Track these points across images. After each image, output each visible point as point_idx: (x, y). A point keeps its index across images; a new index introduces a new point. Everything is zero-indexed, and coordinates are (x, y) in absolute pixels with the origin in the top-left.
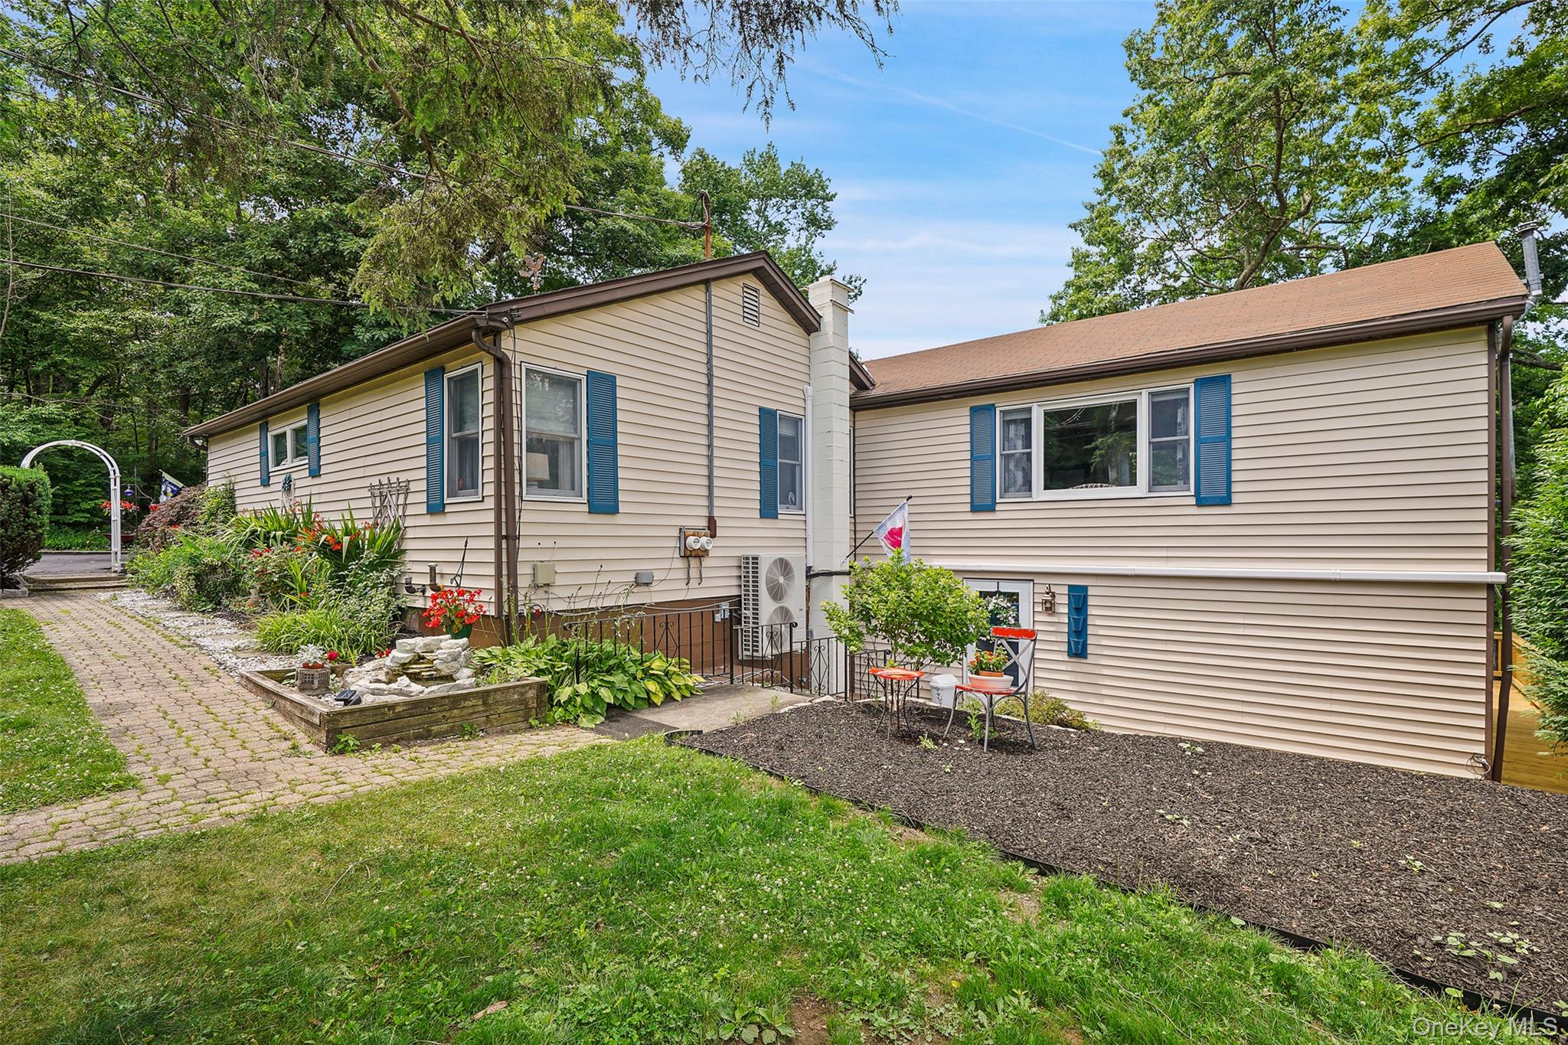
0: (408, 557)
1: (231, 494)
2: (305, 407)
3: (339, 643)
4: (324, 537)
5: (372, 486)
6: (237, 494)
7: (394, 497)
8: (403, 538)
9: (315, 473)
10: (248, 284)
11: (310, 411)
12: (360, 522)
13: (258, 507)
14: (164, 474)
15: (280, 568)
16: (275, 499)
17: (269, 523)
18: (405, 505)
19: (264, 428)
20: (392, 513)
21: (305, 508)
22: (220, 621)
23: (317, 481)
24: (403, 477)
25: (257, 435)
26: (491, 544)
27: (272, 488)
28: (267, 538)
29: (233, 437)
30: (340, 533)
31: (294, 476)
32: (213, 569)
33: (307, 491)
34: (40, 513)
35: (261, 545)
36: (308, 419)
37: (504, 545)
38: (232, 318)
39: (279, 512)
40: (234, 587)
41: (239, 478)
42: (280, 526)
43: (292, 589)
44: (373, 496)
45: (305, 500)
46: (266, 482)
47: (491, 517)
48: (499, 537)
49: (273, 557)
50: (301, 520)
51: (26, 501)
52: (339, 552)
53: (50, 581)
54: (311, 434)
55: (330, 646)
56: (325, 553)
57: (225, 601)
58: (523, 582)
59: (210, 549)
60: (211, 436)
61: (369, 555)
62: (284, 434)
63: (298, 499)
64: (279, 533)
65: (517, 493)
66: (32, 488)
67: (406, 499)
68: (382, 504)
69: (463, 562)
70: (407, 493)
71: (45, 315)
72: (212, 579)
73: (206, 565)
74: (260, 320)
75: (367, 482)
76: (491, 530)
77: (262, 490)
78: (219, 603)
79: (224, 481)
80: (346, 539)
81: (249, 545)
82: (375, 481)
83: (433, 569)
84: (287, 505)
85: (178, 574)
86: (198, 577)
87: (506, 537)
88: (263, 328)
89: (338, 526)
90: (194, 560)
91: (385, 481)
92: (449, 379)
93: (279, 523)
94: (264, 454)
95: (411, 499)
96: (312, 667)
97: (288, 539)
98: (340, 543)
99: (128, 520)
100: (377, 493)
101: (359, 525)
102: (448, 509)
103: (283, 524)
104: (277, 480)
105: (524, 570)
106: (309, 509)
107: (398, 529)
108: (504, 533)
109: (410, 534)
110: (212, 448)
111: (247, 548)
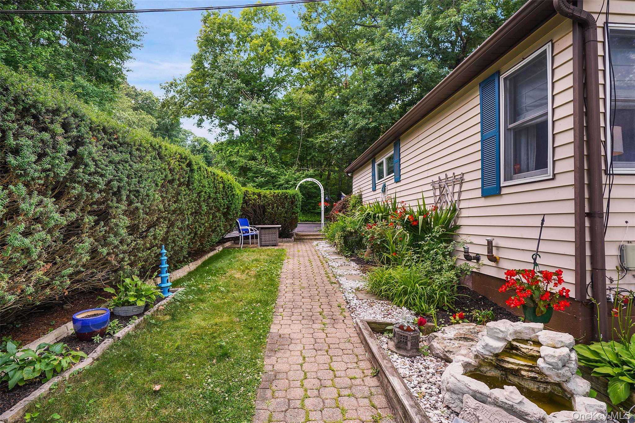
0: (462, 231)
1: (361, 196)
2: (393, 144)
3: (420, 298)
4: (407, 216)
5: (433, 182)
6: (363, 196)
7: (451, 188)
8: (458, 217)
9: (398, 180)
10: (368, 107)
11: (395, 146)
12: (429, 206)
13: (371, 202)
14: (342, 193)
15: (381, 235)
16: (379, 197)
17: (376, 209)
18: (460, 192)
19: (373, 163)
20: (449, 199)
21: (393, 200)
22: (353, 264)
23: (399, 184)
24: (458, 172)
25: (371, 166)
26: (571, 222)
27: (377, 191)
28: (374, 217)
29: (361, 170)
30: (416, 213)
31: (387, 184)
32: (351, 233)
33: (394, 191)
34: (297, 207)
35: (371, 221)
36: (394, 150)
37: (587, 224)
38: (362, 123)
39: (380, 203)
40: (360, 245)
41: (364, 189)
42: (381, 211)
43: (387, 249)
44: (434, 189)
45: (393, 196)
46: (374, 190)
47: (570, 193)
48: (580, 215)
49: (377, 228)
50: (391, 207)
51: (292, 203)
52: (417, 227)
53: (303, 235)
54: (396, 159)
55: (414, 299)
56: (407, 228)
57: (356, 251)
58: (611, 264)
59: (350, 223)
60: (354, 171)
61: (438, 230)
62: (383, 162)
63: (390, 196)
64: (380, 215)
65: (603, 167)
66: (294, 197)
67: (461, 187)
68: (441, 193)
69: (539, 239)
70: (461, 184)
71: (310, 140)
72: (351, 239)
73: (348, 231)
74: (373, 122)
75: (429, 180)
76: (570, 207)
77: (373, 193)
78: (353, 252)
79: (358, 191)
80: (421, 218)
81: (366, 220)
82: (436, 179)
83: (490, 243)
84: (384, 200)
85: (337, 236)
86: (345, 237)
87: (588, 215)
88: (373, 124)
89: (415, 209)
90: (343, 229)
91: (443, 176)
92: (505, 79)
93: (380, 209)
94: (374, 175)
95: (465, 187)
96: (407, 330)
97: (385, 218)
98: (417, 221)
99: (327, 210)
100: (437, 186)
101: (428, 208)
102: (504, 191)
103: (382, 209)
104: (379, 187)
105: (611, 251)
106: (395, 201)
107: (455, 210)
108: (587, 210)
109: (464, 213)
110: (354, 177)
111: (365, 223)
